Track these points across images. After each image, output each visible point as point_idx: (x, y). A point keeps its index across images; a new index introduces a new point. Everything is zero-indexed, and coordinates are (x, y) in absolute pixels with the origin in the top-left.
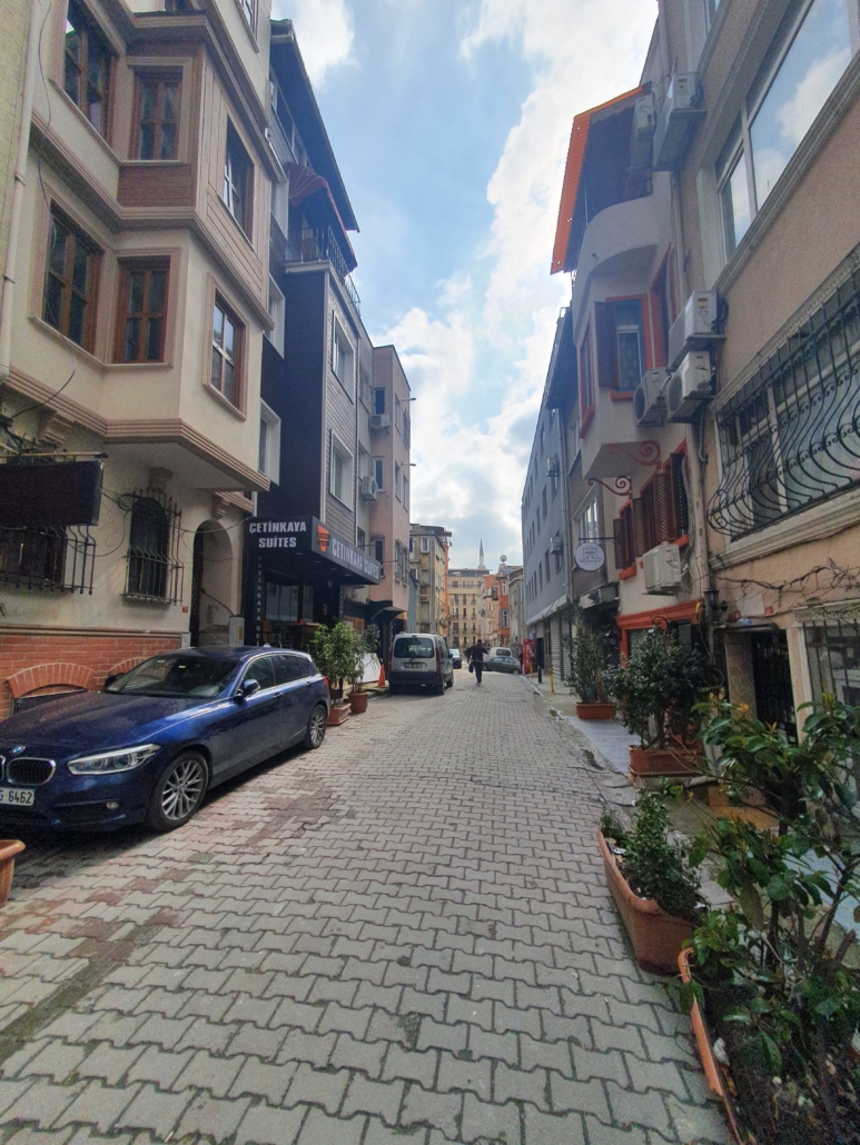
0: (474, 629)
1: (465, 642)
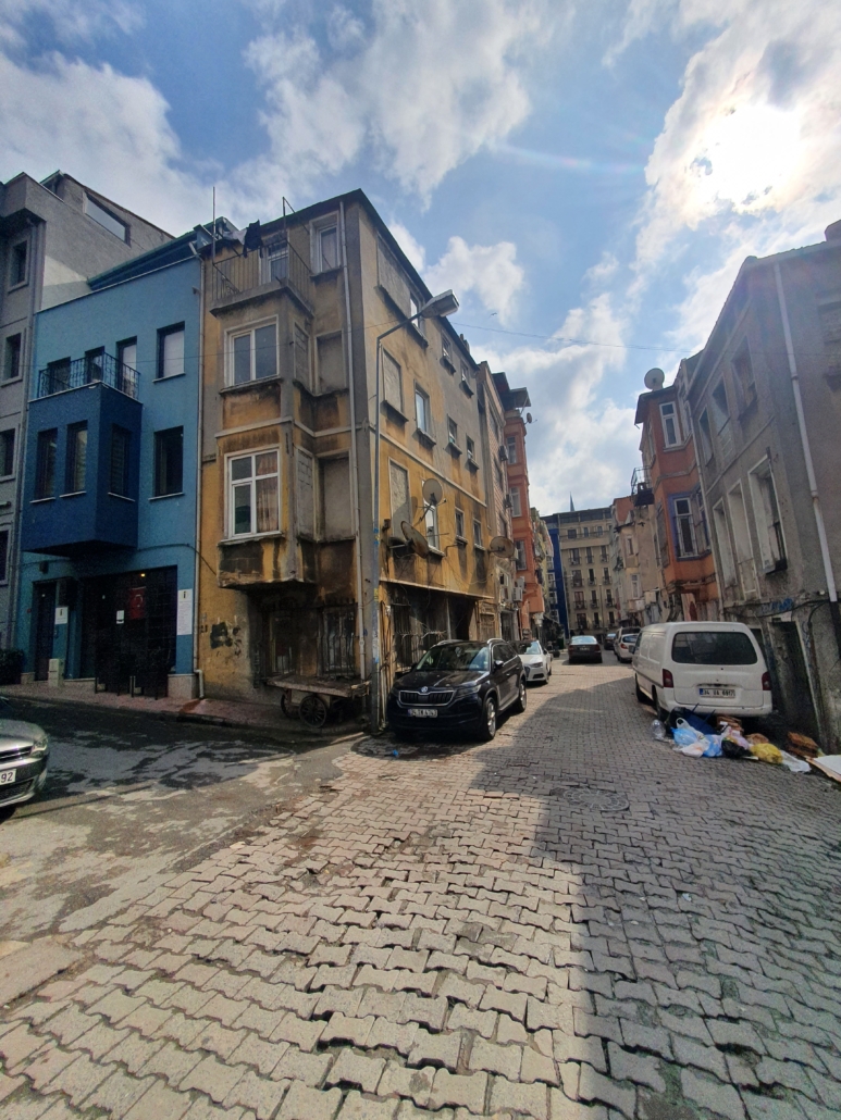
0: (610, 599)
1: (597, 621)
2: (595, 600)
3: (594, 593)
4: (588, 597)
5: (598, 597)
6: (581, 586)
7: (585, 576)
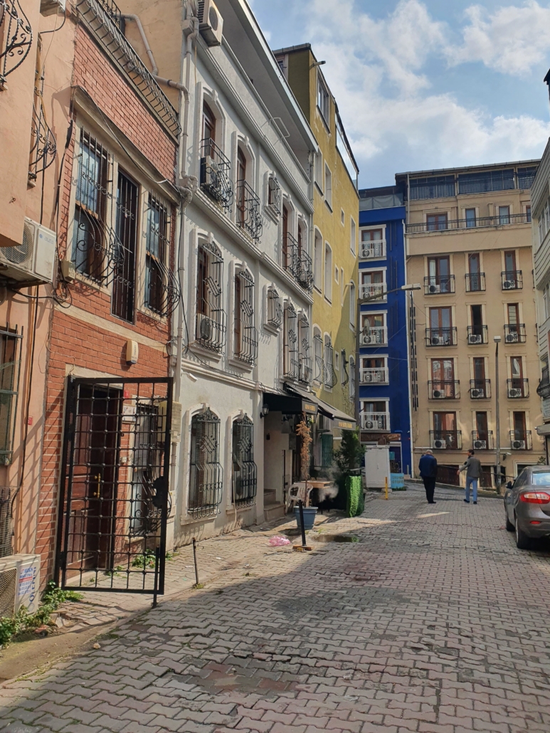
2: (480, 381)
3: (479, 362)
4: (464, 372)
5: (489, 374)
6: (450, 343)
7: (461, 319)
